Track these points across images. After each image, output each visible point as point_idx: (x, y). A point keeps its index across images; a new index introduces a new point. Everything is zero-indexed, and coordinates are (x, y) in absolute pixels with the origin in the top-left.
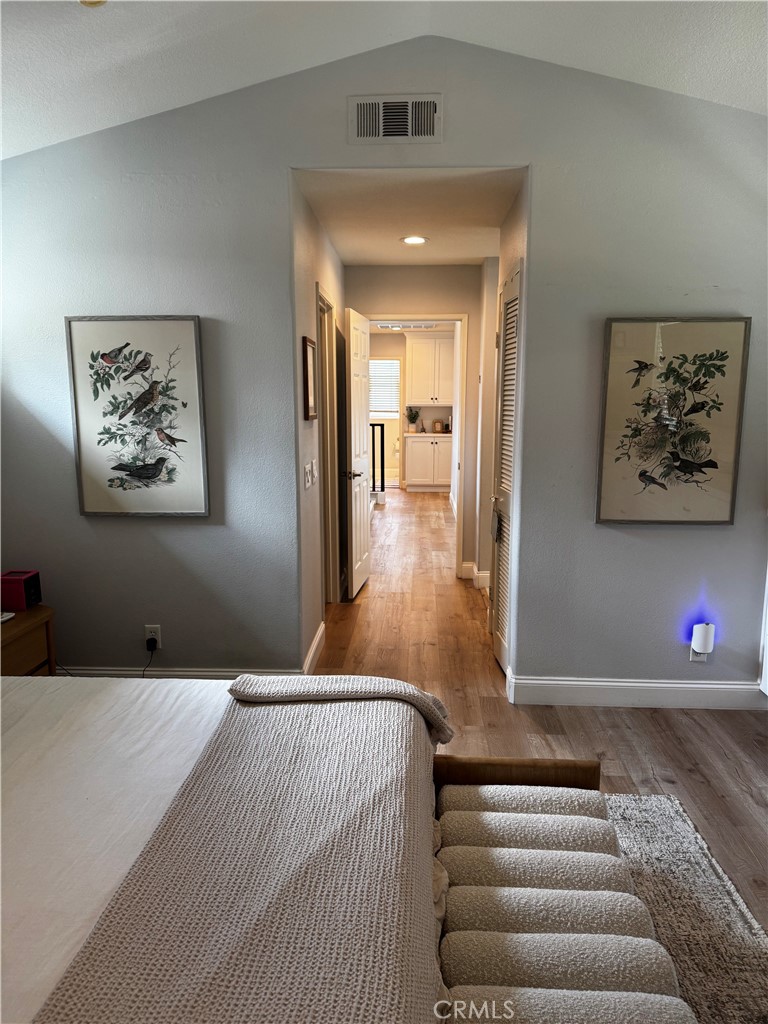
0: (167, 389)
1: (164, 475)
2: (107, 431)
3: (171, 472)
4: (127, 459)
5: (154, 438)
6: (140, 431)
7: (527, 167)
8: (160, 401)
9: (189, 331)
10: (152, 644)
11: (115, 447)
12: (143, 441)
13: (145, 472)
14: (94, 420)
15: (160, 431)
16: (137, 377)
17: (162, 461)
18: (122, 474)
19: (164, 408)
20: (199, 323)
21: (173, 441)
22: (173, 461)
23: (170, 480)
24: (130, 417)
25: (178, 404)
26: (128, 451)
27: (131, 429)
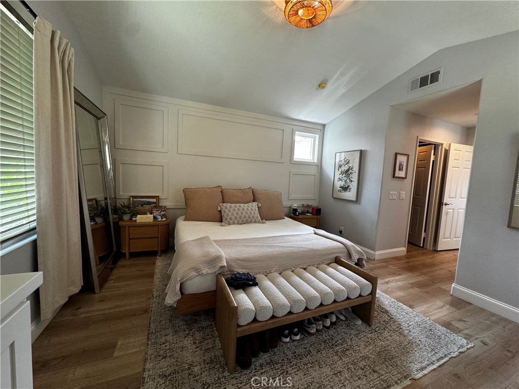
0: (352, 168)
1: (348, 190)
2: (339, 178)
3: (350, 189)
4: (342, 185)
5: (348, 180)
6: (345, 178)
7: (481, 80)
8: (350, 171)
9: (358, 154)
10: (341, 232)
11: (340, 182)
12: (345, 181)
13: (345, 189)
14: (338, 176)
15: (349, 179)
16: (347, 166)
17: (349, 186)
18: (341, 189)
19: (351, 173)
20: (361, 151)
21: (351, 181)
22: (351, 186)
23: (350, 191)
24: (344, 175)
25: (354, 172)
26: (342, 183)
27: (344, 178)
